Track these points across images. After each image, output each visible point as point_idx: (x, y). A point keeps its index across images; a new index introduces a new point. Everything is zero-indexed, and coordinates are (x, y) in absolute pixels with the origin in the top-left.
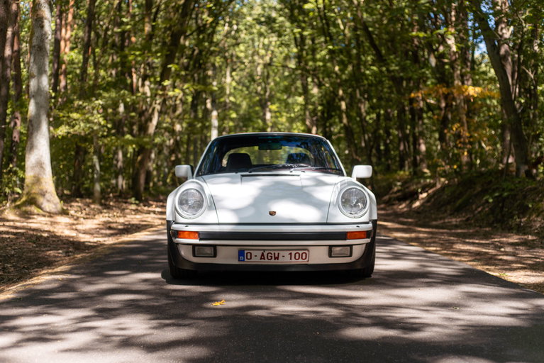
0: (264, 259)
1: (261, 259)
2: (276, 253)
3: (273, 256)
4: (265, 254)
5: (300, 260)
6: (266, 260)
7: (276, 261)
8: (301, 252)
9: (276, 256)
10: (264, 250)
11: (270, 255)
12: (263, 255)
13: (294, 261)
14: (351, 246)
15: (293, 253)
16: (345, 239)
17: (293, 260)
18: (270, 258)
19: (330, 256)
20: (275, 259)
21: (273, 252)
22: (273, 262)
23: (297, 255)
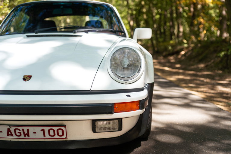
0: (12, 135)
1: (8, 135)
2: (25, 129)
3: (22, 132)
4: (12, 129)
5: (56, 136)
6: (15, 136)
7: (27, 137)
8: (56, 128)
9: (26, 132)
10: (10, 125)
11: (17, 131)
12: (9, 130)
13: (48, 138)
14: (120, 120)
15: (46, 129)
16: (112, 113)
17: (47, 136)
18: (18, 134)
19: (94, 131)
20: (25, 135)
21: (21, 128)
22: (23, 138)
23: (52, 132)
